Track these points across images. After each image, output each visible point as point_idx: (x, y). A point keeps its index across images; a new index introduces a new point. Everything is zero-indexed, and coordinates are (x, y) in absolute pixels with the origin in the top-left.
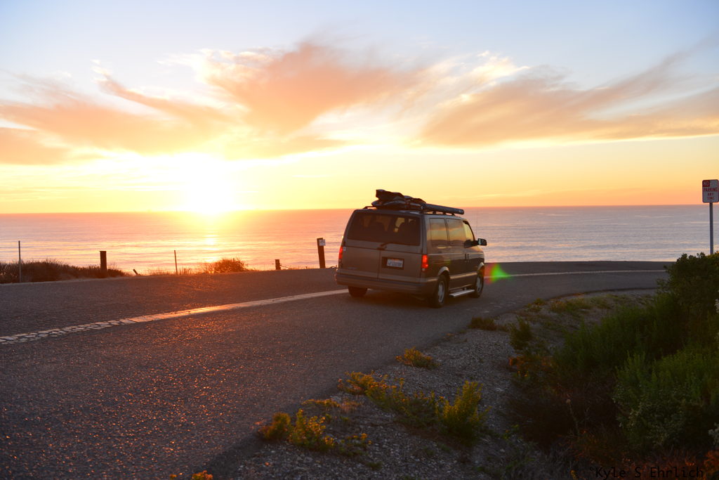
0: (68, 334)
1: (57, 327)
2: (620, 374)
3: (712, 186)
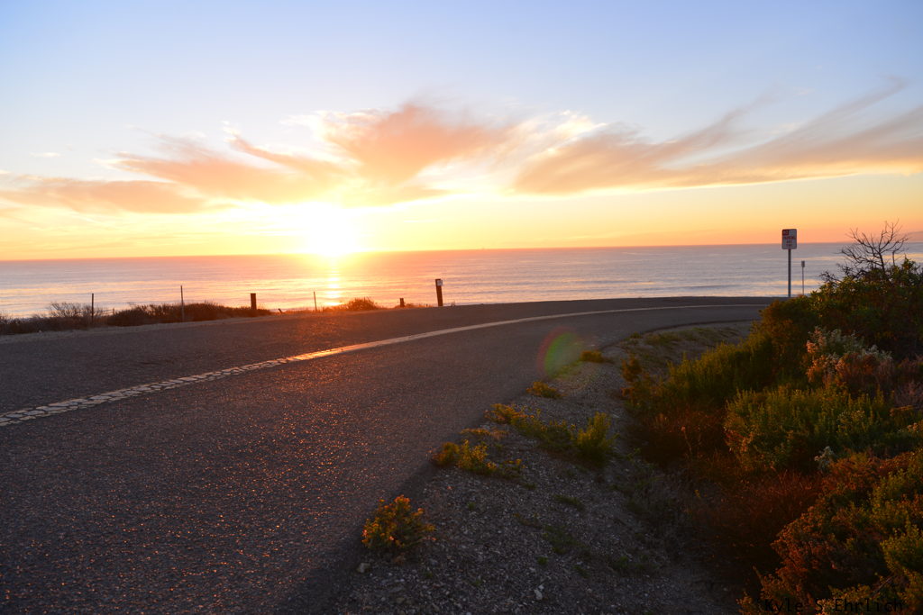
0: (247, 372)
1: (236, 366)
2: (730, 407)
3: (790, 235)
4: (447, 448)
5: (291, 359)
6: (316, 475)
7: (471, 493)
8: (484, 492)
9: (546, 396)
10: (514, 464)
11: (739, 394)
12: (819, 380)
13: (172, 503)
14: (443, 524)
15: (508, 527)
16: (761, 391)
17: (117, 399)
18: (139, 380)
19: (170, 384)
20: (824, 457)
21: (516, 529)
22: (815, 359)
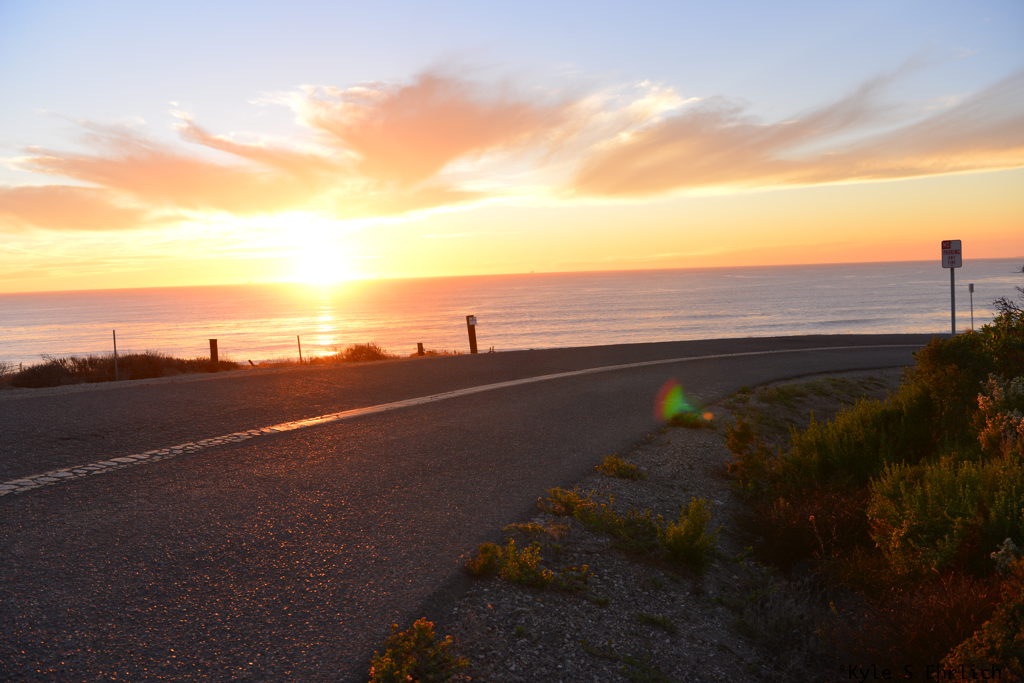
0: (206, 449)
2: (875, 486)
3: (953, 248)
4: (486, 550)
5: (266, 430)
6: (304, 591)
7: (519, 614)
8: (537, 612)
9: (622, 476)
10: (579, 571)
11: (887, 469)
12: (995, 446)
13: (104, 632)
14: (481, 656)
15: (572, 659)
16: (917, 464)
17: (26, 489)
18: (56, 463)
19: (99, 467)
20: (1003, 552)
21: (582, 661)
22: (990, 418)
